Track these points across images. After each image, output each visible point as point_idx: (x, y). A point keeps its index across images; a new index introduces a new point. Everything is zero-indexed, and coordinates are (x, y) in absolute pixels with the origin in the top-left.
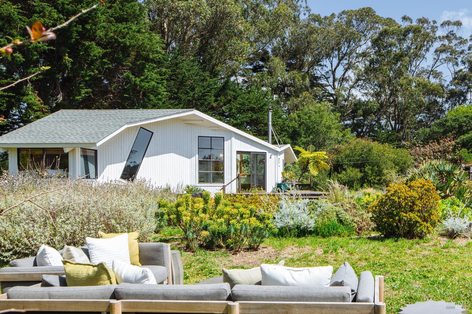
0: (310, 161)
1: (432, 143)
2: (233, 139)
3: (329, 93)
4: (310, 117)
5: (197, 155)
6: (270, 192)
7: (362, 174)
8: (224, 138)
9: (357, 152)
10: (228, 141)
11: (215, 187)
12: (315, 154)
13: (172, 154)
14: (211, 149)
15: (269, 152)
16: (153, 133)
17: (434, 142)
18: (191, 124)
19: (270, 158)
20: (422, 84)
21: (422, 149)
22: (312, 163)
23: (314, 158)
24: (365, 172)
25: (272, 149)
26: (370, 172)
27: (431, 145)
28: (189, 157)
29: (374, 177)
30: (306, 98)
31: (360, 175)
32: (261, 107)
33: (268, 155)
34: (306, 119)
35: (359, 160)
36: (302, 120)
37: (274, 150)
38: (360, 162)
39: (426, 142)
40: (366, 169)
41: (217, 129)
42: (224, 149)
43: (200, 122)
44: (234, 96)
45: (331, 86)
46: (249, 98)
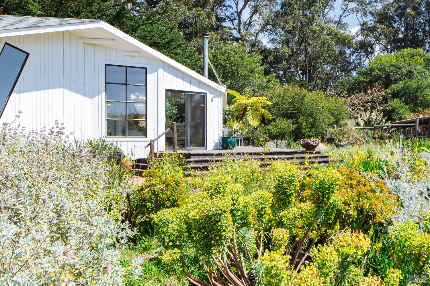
0: (249, 108)
1: (357, 93)
2: (161, 71)
3: (234, 37)
4: (229, 58)
5: (104, 94)
6: (211, 149)
7: (295, 126)
8: (146, 68)
9: (287, 100)
10: (153, 74)
11: (133, 143)
12: (255, 99)
13: (62, 89)
14: (126, 84)
15: (210, 93)
16: (28, 54)
17: (360, 92)
18: (94, 45)
19: (212, 101)
20: (334, 32)
21: (349, 99)
22: (251, 111)
23: (253, 104)
24: (297, 123)
25: (215, 89)
26: (304, 123)
27: (357, 94)
28: (91, 95)
29: (309, 130)
30: (213, 39)
31: (293, 127)
32: (168, 43)
33: (209, 97)
34: (224, 60)
35: (288, 110)
36: (219, 61)
37: (217, 90)
38: (290, 112)
39: (351, 91)
40: (300, 120)
41: (136, 54)
42: (146, 86)
43: (111, 43)
44: (133, 26)
45: (236, 30)
46: (153, 31)
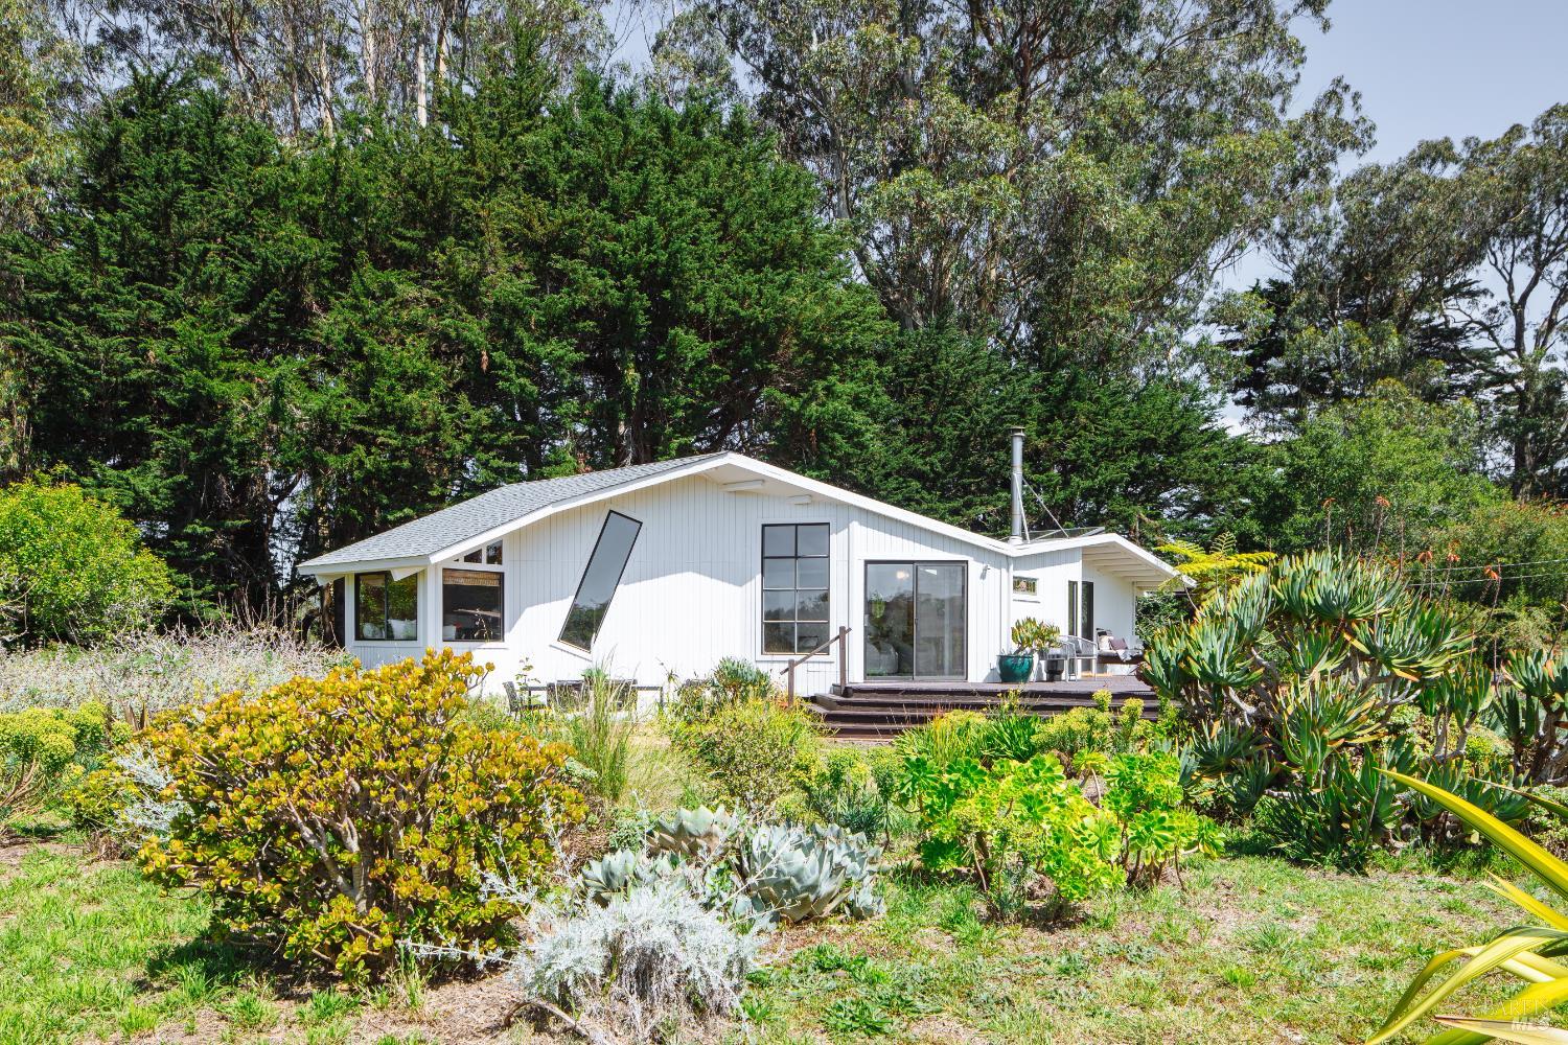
2: (855, 525)
3: (1497, 373)
5: (758, 576)
6: (981, 680)
8: (829, 525)
9: (1489, 548)
10: (839, 534)
13: (690, 574)
14: (796, 557)
15: (977, 560)
16: (641, 523)
18: (744, 493)
19: (983, 576)
25: (990, 551)
28: (740, 581)
30: (1385, 397)
33: (975, 568)
37: (996, 554)
41: (808, 500)
42: (829, 556)
